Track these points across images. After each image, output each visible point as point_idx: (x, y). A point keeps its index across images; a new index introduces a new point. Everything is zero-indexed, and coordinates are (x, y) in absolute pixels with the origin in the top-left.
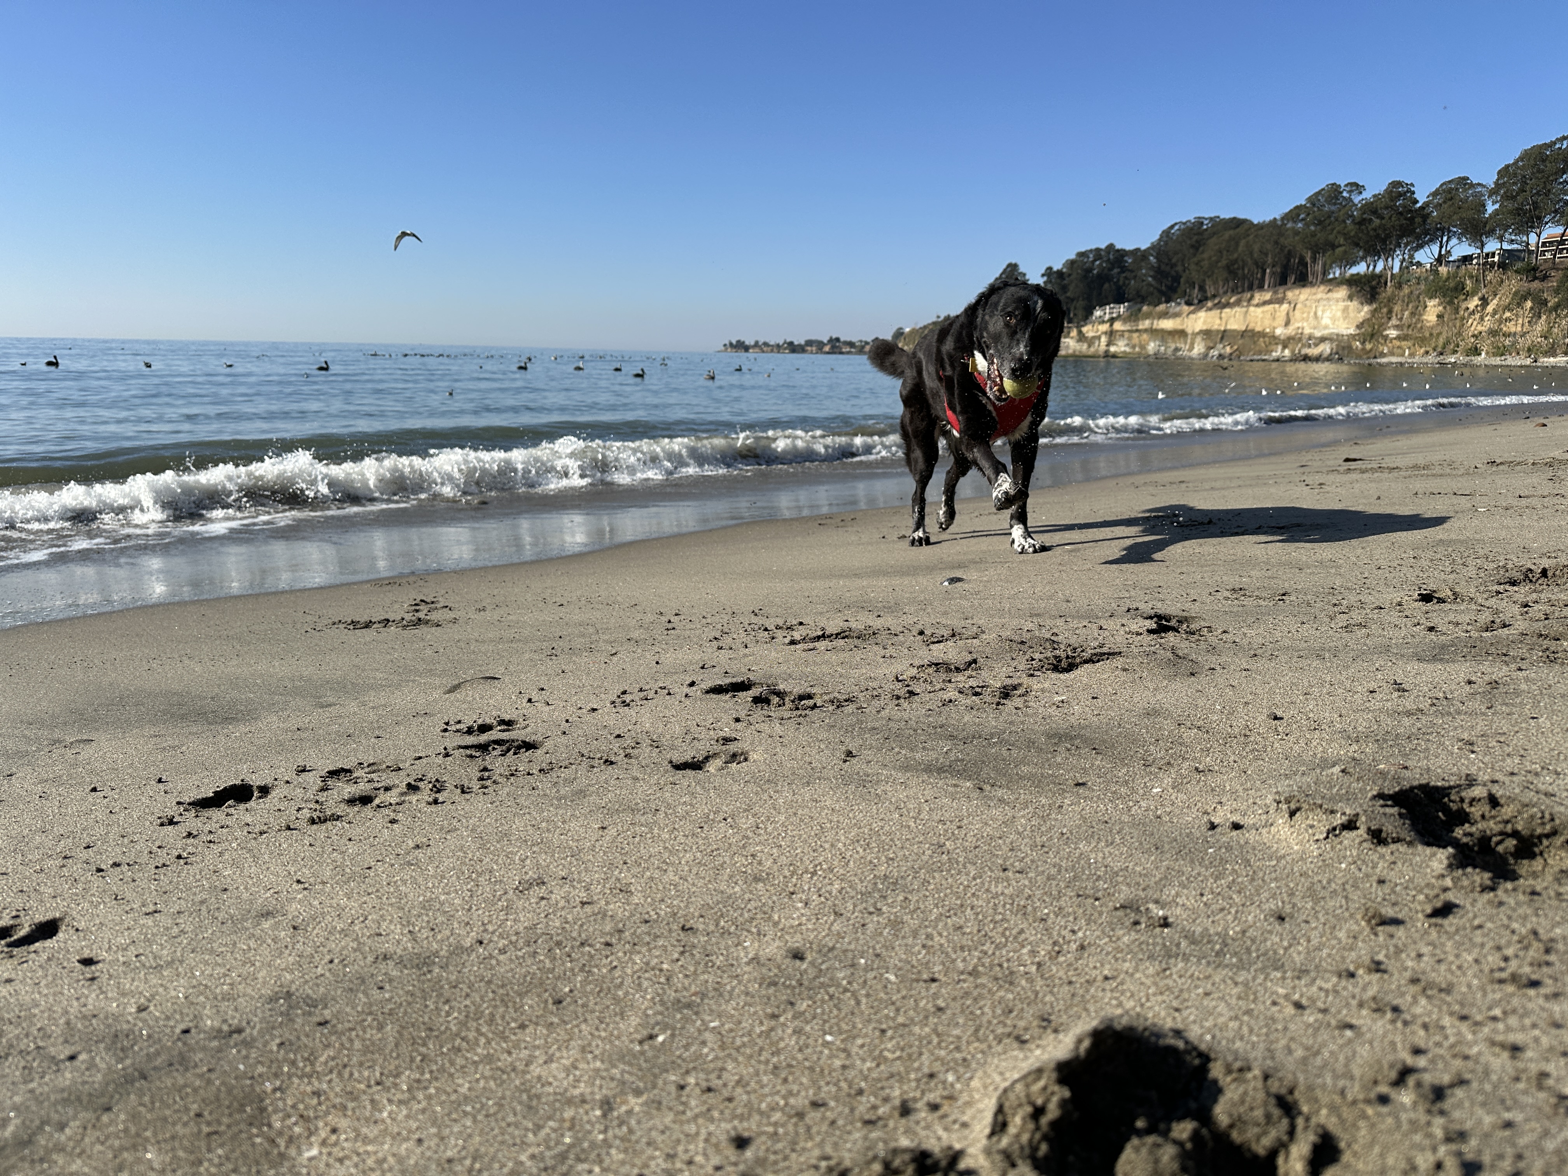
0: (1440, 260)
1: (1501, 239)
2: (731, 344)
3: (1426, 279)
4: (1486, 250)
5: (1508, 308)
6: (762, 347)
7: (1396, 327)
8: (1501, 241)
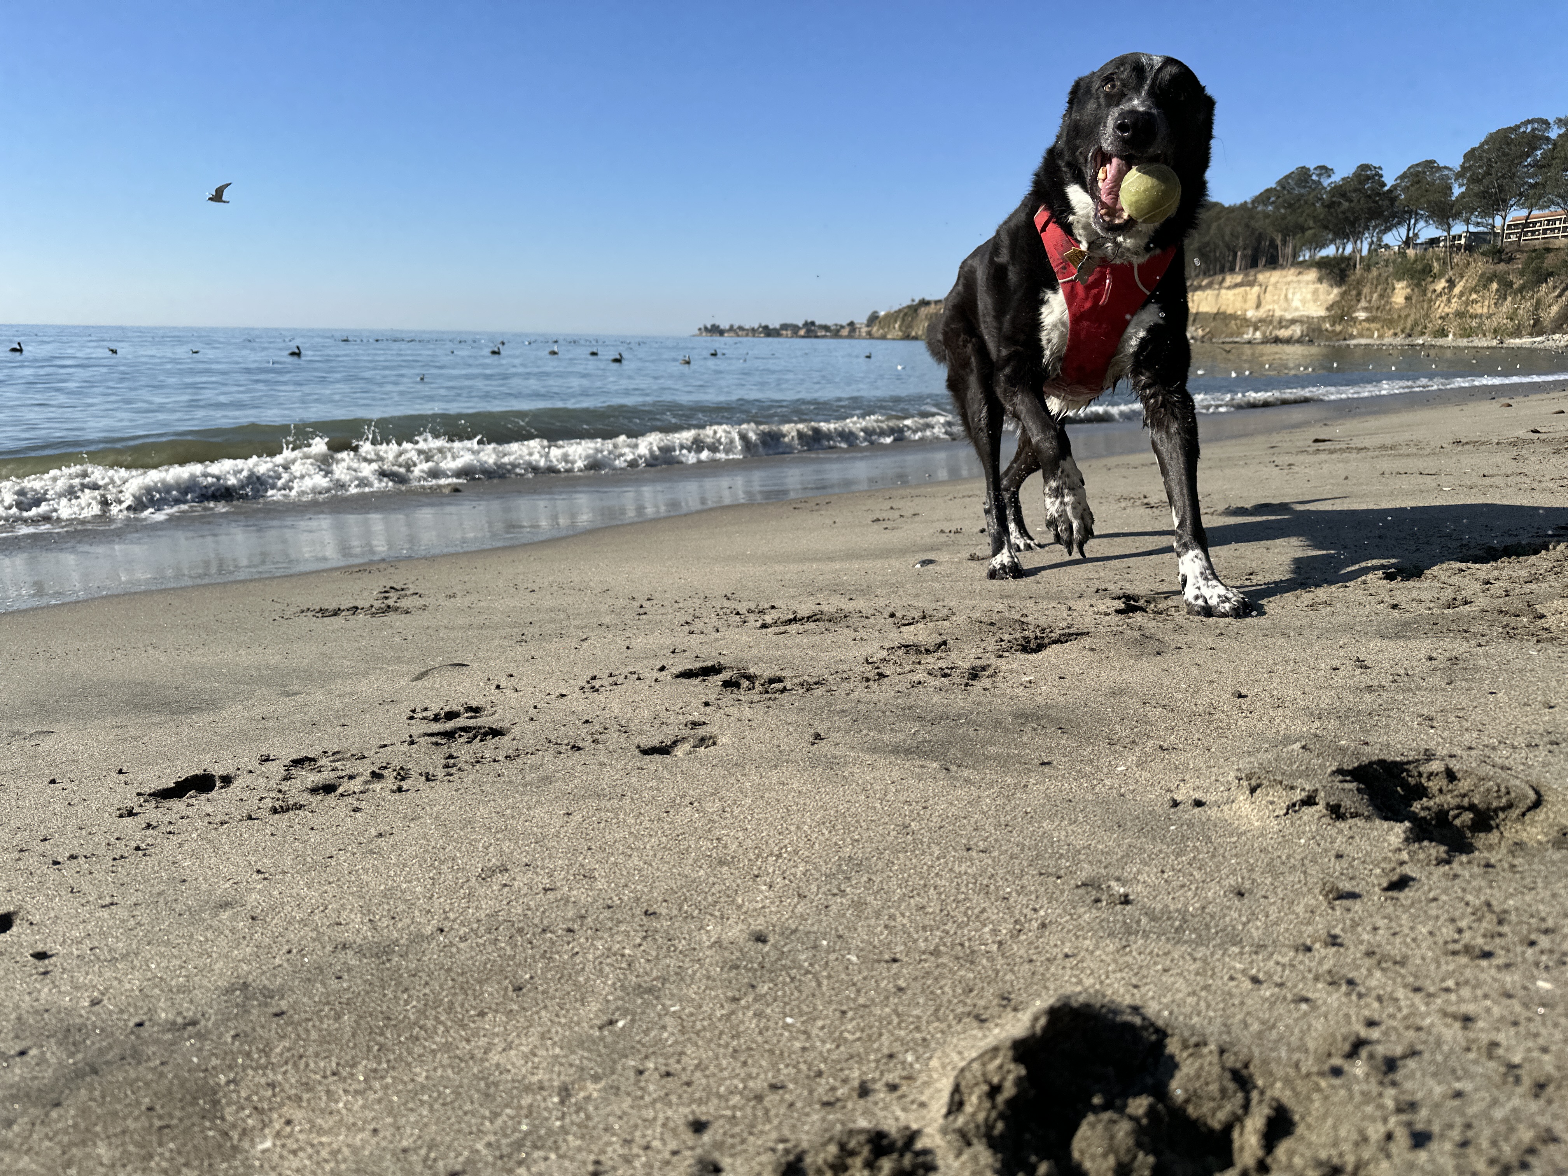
0: (1407, 242)
1: (1467, 222)
2: (706, 328)
3: (1394, 262)
4: (1453, 233)
5: (1474, 290)
6: (737, 331)
7: (1365, 309)
8: (1468, 224)
